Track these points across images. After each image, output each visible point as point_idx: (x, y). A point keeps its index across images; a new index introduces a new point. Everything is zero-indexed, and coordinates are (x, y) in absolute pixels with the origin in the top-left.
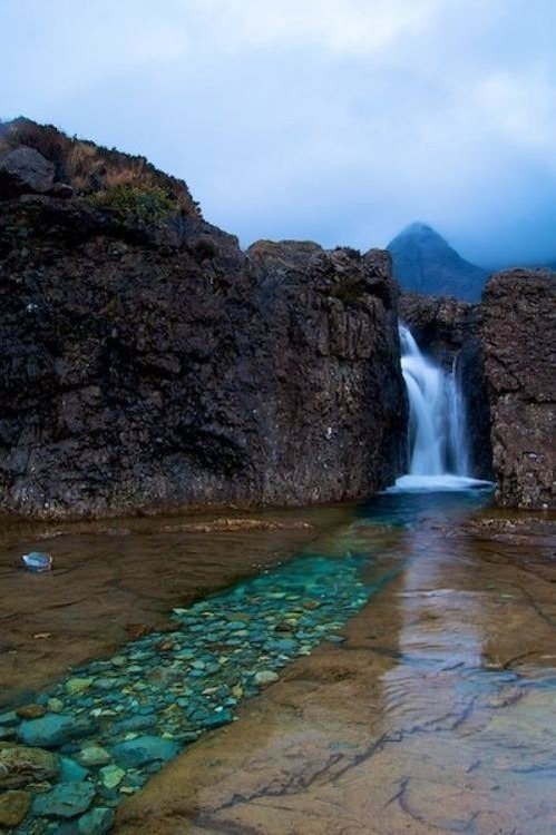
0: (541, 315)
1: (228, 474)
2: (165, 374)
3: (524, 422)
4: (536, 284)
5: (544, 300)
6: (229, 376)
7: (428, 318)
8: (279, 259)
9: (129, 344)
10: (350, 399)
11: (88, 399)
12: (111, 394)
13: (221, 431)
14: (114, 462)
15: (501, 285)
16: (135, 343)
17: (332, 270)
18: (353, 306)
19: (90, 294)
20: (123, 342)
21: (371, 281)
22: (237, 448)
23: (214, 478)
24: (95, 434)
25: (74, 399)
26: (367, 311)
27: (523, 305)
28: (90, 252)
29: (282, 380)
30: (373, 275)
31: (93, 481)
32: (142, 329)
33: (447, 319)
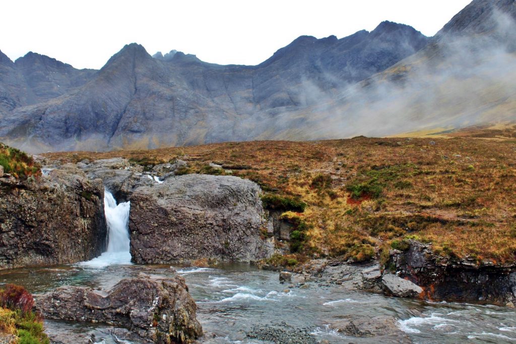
0: (146, 207)
1: (47, 256)
2: (33, 227)
3: (139, 240)
4: (145, 197)
5: (147, 202)
6: (50, 226)
7: (118, 190)
8: (63, 180)
9: (24, 219)
10: (87, 230)
11: (11, 235)
12: (17, 233)
13: (47, 242)
14: (16, 254)
15: (135, 197)
16: (26, 219)
17: (82, 187)
18: (89, 200)
19: (14, 205)
20: (22, 219)
21: (95, 191)
22: (51, 247)
23: (43, 257)
24: (11, 245)
25: (6, 235)
26: (93, 201)
27: (141, 203)
28: (14, 193)
29: (65, 225)
30: (96, 189)
31: (9, 259)
32: (28, 215)
33: (125, 190)
